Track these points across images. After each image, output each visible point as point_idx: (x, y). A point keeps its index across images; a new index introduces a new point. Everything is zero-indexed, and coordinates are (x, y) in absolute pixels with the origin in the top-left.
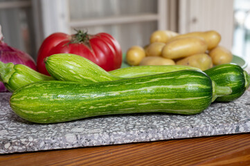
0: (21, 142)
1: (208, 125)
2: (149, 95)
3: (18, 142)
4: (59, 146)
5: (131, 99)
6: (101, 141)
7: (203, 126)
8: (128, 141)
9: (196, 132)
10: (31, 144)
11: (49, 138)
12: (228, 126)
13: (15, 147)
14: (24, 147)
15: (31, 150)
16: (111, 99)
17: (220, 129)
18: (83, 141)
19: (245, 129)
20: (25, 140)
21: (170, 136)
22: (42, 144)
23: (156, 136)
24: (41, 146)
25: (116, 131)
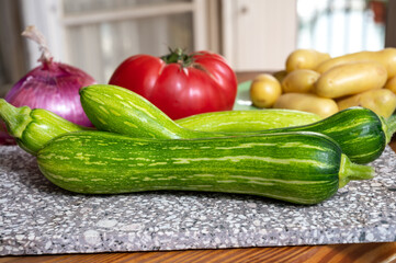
0: (16, 241)
1: (313, 227)
2: (234, 170)
3: (12, 241)
4: (75, 249)
5: (205, 172)
6: (138, 244)
7: (304, 228)
8: (183, 247)
9: (294, 237)
10: (32, 245)
11: (59, 237)
12: (347, 231)
13: (8, 248)
14: (21, 248)
15: (32, 253)
16: (175, 170)
17: (332, 235)
18: (111, 243)
19: (376, 236)
20: (23, 236)
21: (249, 241)
22: (49, 245)
23: (227, 241)
24: (47, 248)
25: (163, 230)
